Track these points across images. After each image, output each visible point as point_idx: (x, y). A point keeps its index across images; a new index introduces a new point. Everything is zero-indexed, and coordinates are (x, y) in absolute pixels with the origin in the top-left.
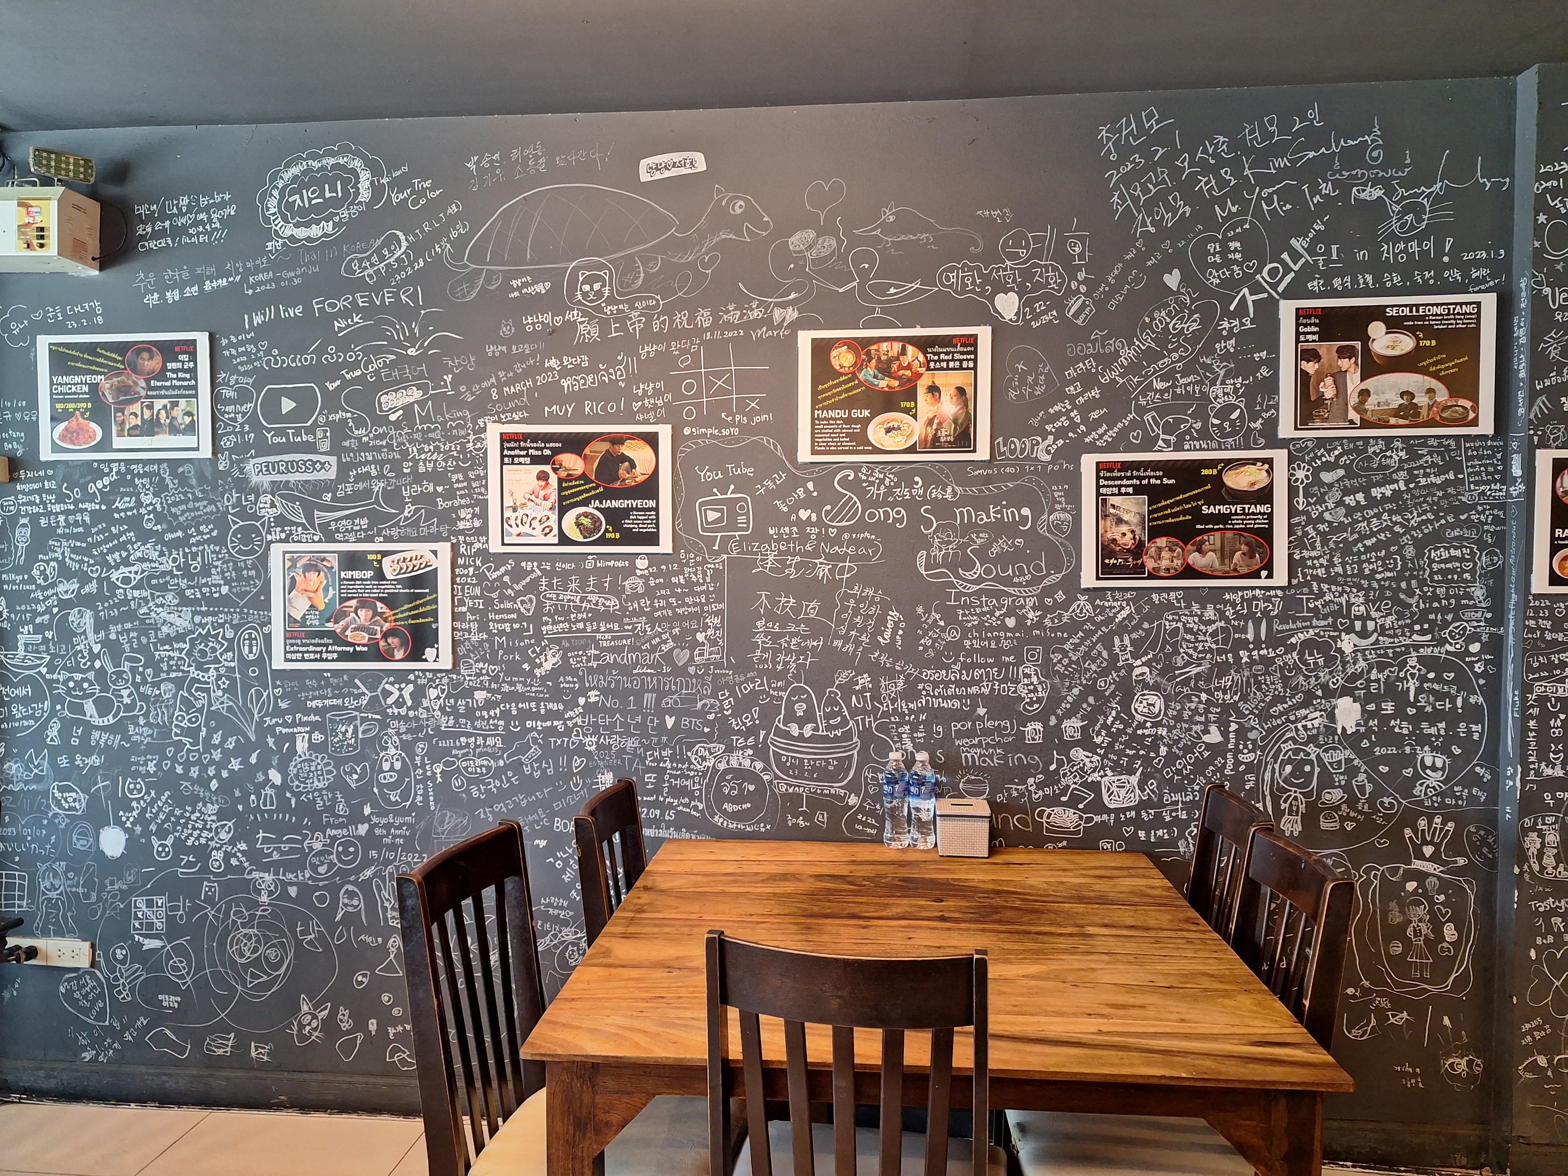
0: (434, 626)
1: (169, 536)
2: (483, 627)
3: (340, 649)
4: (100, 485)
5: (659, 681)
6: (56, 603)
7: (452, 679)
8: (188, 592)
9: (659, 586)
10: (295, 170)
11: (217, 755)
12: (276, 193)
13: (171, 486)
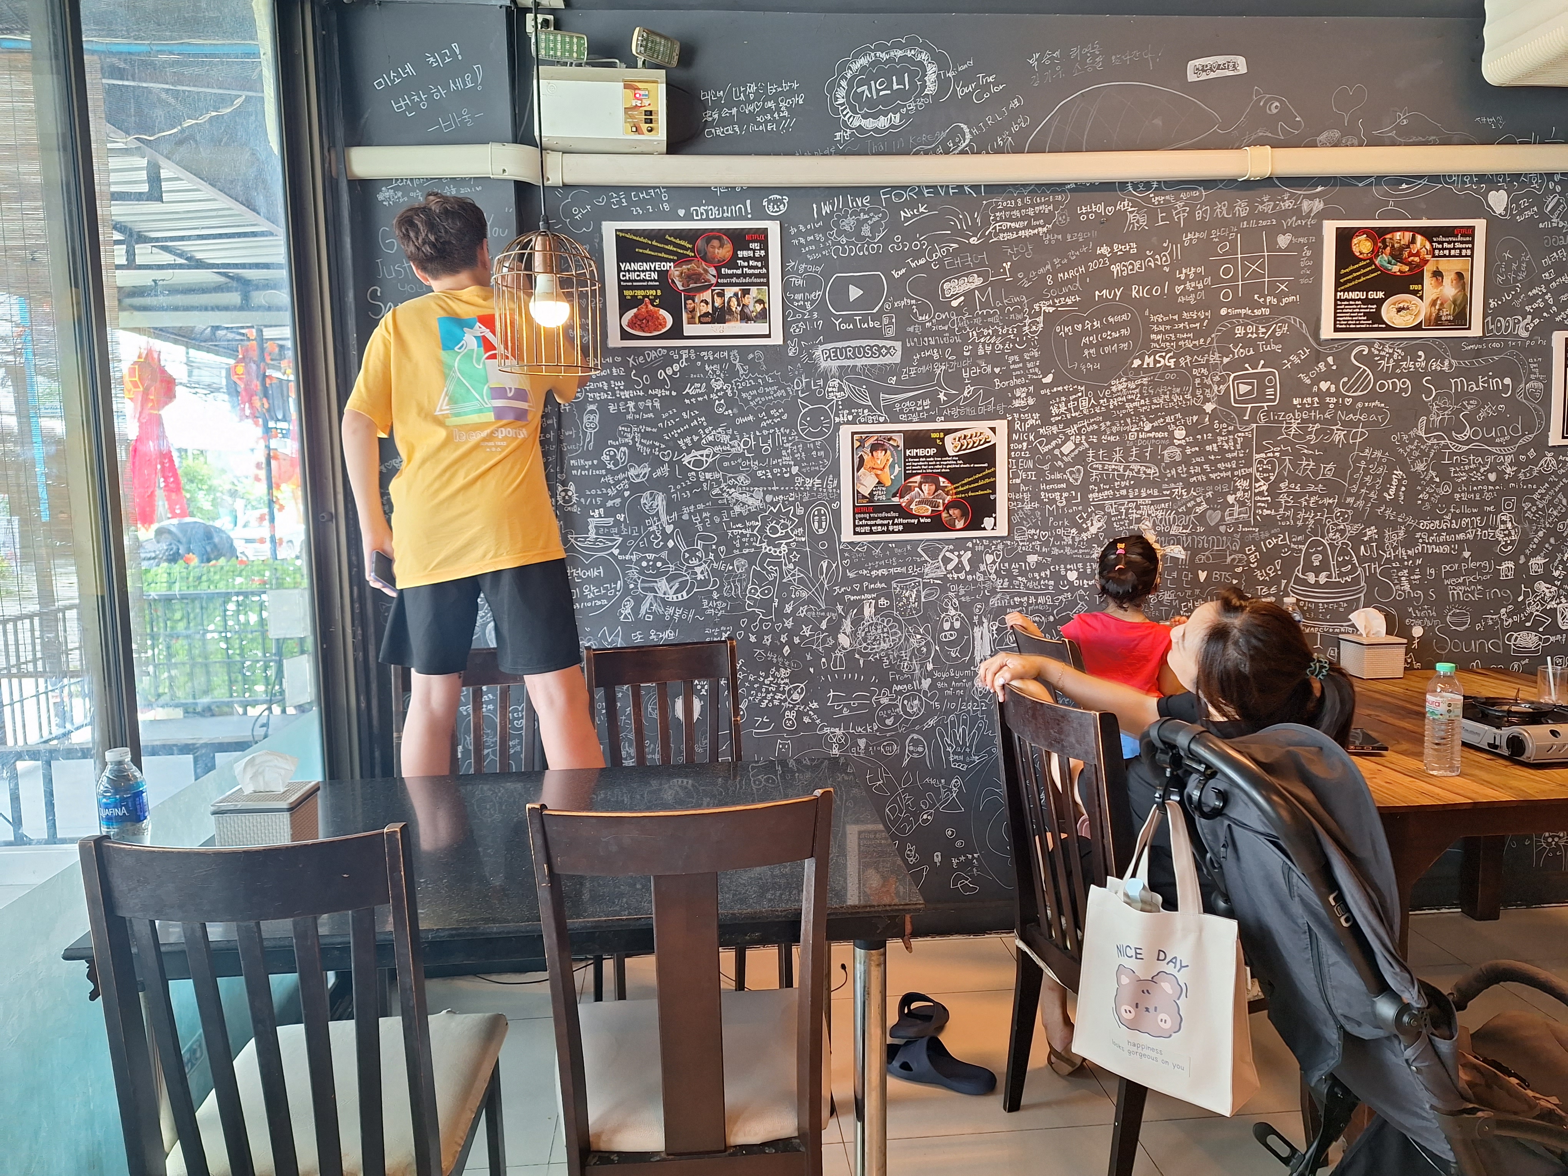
0: (992, 497)
1: (740, 420)
2: (1035, 497)
3: (905, 521)
4: (669, 371)
5: (1193, 540)
6: (627, 486)
7: (1007, 545)
8: (759, 473)
9: (1195, 454)
10: (863, 61)
11: (789, 624)
12: (844, 83)
13: (741, 372)
